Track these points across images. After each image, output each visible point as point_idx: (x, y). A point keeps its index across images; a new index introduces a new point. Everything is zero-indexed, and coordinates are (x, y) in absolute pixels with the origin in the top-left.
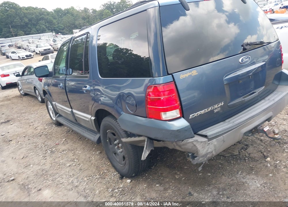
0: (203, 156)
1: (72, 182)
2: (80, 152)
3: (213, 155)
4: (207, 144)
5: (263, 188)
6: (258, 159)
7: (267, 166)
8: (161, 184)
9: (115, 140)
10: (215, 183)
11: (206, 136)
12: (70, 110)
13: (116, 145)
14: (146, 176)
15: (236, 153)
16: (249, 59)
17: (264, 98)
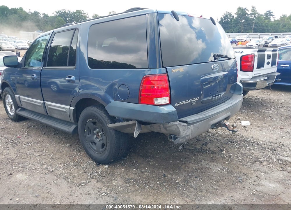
0: (183, 138)
1: (46, 168)
2: (47, 145)
3: (190, 138)
4: (186, 128)
5: (223, 171)
6: (216, 152)
7: (223, 157)
8: (137, 169)
9: (95, 129)
10: (184, 168)
11: (186, 122)
12: (42, 102)
13: (94, 134)
14: (122, 163)
15: (199, 147)
16: (218, 67)
17: (224, 102)
